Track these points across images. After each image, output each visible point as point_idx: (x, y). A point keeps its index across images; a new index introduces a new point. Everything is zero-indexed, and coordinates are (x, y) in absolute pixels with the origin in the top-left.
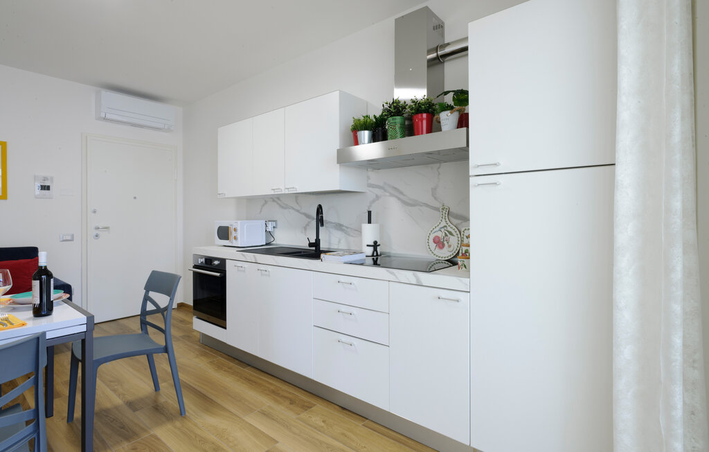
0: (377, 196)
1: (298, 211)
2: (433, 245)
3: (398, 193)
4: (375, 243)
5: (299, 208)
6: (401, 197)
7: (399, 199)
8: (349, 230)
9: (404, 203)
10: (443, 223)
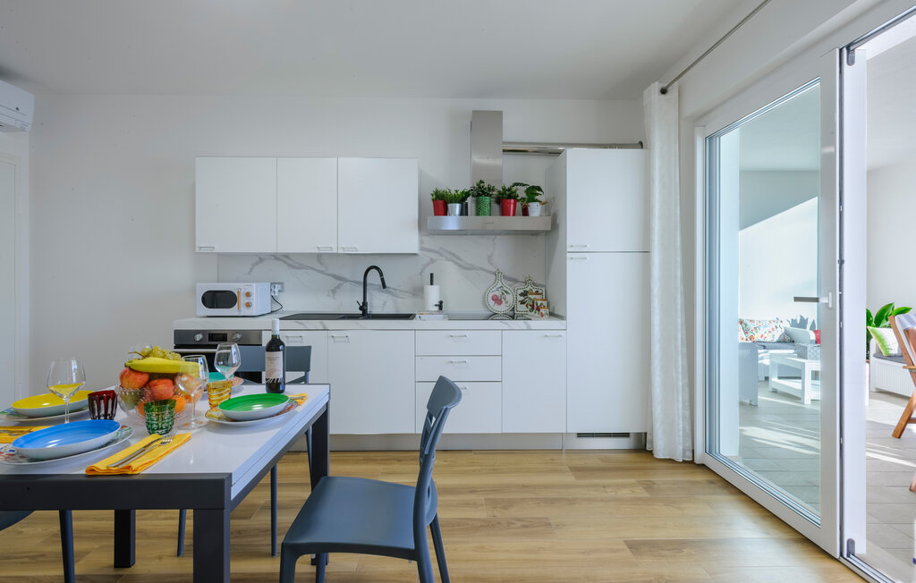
0: (432, 259)
1: (322, 272)
2: (492, 303)
3: (454, 258)
4: (441, 302)
5: (324, 269)
6: (458, 261)
7: (456, 263)
8: (397, 292)
9: (461, 266)
10: (500, 285)
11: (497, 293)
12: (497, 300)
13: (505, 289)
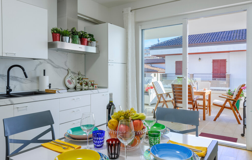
0: (40, 62)
2: (68, 84)
3: (51, 62)
6: (52, 64)
8: (22, 80)
9: (54, 66)
10: (70, 75)
11: (70, 79)
12: (70, 82)
13: (72, 77)
